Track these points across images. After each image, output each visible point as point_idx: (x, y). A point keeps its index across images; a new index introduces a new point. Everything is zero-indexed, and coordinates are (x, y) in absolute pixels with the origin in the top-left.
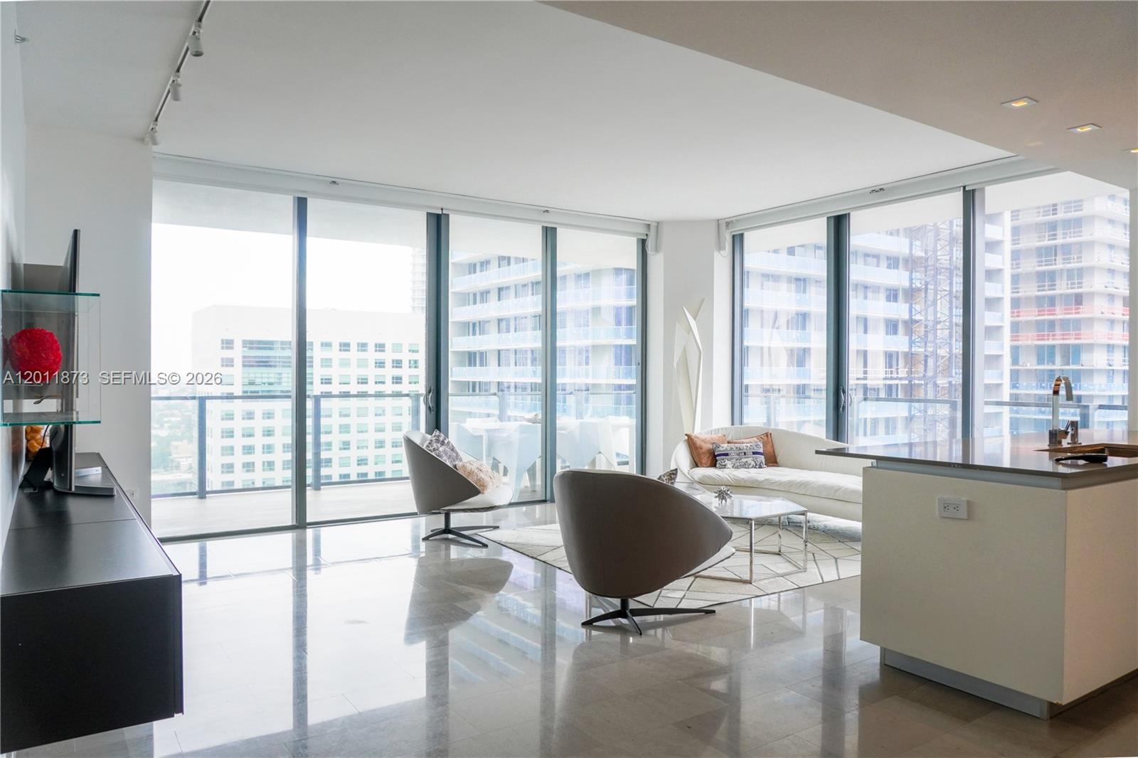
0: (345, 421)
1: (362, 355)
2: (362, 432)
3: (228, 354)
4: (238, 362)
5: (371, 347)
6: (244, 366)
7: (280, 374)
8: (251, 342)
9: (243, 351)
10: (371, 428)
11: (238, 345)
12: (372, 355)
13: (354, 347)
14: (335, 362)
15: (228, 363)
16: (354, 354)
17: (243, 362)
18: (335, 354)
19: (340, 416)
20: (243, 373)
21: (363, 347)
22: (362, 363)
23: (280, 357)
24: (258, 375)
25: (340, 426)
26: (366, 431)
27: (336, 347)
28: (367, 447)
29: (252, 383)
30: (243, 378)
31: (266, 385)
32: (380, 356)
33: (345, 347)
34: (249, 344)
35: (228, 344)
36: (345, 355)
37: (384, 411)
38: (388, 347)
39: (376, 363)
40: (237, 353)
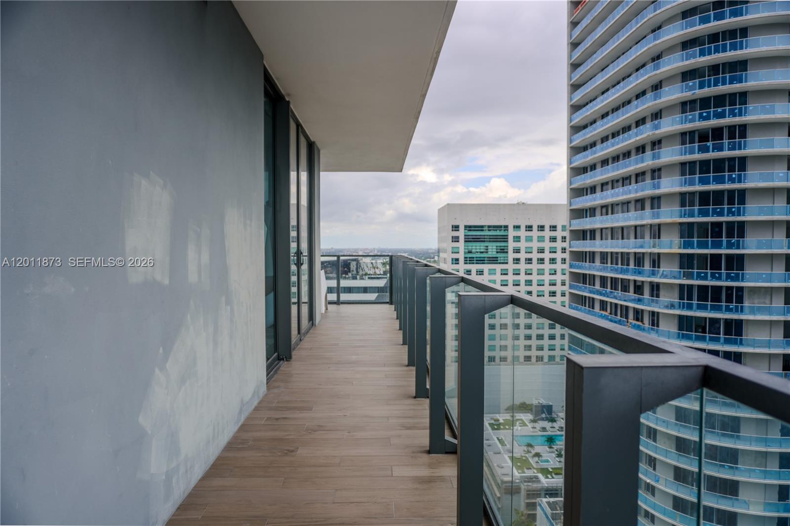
0: (529, 277)
1: (541, 234)
2: (540, 285)
3: (455, 234)
4: (462, 239)
5: (547, 228)
6: (465, 241)
7: (487, 246)
8: (470, 227)
9: (465, 232)
10: (547, 283)
11: (462, 228)
12: (547, 234)
13: (535, 228)
14: (523, 239)
15: (456, 239)
16: (535, 233)
17: (465, 238)
18: (522, 233)
19: (526, 274)
20: (465, 246)
21: (541, 228)
22: (541, 239)
23: (487, 236)
24: (473, 248)
25: (526, 281)
26: (543, 285)
27: (523, 228)
28: (544, 296)
29: (470, 252)
30: (465, 249)
31: (479, 253)
32: (553, 234)
33: (529, 228)
34: (468, 228)
35: (456, 228)
36: (529, 234)
37: (555, 271)
38: (559, 228)
39: (550, 239)
40: (461, 234)
